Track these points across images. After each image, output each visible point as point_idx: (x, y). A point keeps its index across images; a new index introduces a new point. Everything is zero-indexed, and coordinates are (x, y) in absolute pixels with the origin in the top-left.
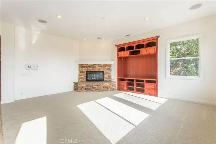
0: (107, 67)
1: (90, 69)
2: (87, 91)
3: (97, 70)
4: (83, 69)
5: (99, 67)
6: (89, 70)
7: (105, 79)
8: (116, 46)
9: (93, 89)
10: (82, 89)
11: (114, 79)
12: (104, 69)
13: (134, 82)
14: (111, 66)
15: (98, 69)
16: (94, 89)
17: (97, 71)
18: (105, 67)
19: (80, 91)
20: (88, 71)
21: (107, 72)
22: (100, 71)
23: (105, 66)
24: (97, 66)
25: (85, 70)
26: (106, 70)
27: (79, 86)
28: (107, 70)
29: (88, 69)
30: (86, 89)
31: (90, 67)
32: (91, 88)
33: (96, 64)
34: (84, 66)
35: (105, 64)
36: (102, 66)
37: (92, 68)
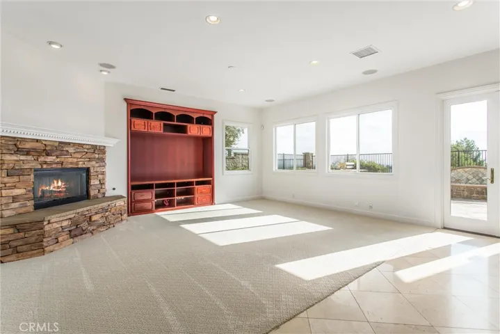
0: (97, 156)
1: (49, 159)
2: (76, 239)
3: (71, 163)
4: (23, 158)
5: (79, 156)
6: (46, 163)
7: (92, 193)
8: (126, 100)
9: (90, 228)
10: (60, 239)
11: (114, 189)
12: (90, 160)
13: (176, 188)
14: (104, 153)
15: (75, 160)
16: (95, 228)
18: (93, 156)
19: (51, 248)
20: (45, 166)
21: (98, 169)
22: (80, 166)
23: (92, 151)
24: (71, 150)
26: (94, 163)
27: (47, 228)
28: (97, 165)
29: (42, 159)
30: (72, 233)
31: (48, 155)
32: (84, 225)
33: (69, 144)
35: (92, 145)
36: (86, 150)
37: (54, 158)
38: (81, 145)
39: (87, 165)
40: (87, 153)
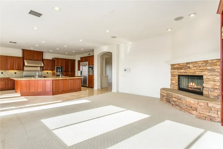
0: (209, 68)
1: (182, 71)
2: (167, 103)
4: (175, 71)
5: (195, 68)
7: (205, 93)
12: (203, 70)
15: (193, 71)
16: (174, 104)
17: (190, 74)
18: (205, 68)
21: (209, 77)
22: (196, 74)
23: (205, 64)
24: (191, 66)
25: (177, 72)
26: (206, 73)
28: (209, 74)
29: (179, 71)
31: (181, 69)
32: (171, 100)
33: (190, 63)
34: (175, 66)
35: (204, 61)
36: (200, 65)
37: (184, 70)
38: (196, 62)
39: (201, 74)
40: (200, 66)
